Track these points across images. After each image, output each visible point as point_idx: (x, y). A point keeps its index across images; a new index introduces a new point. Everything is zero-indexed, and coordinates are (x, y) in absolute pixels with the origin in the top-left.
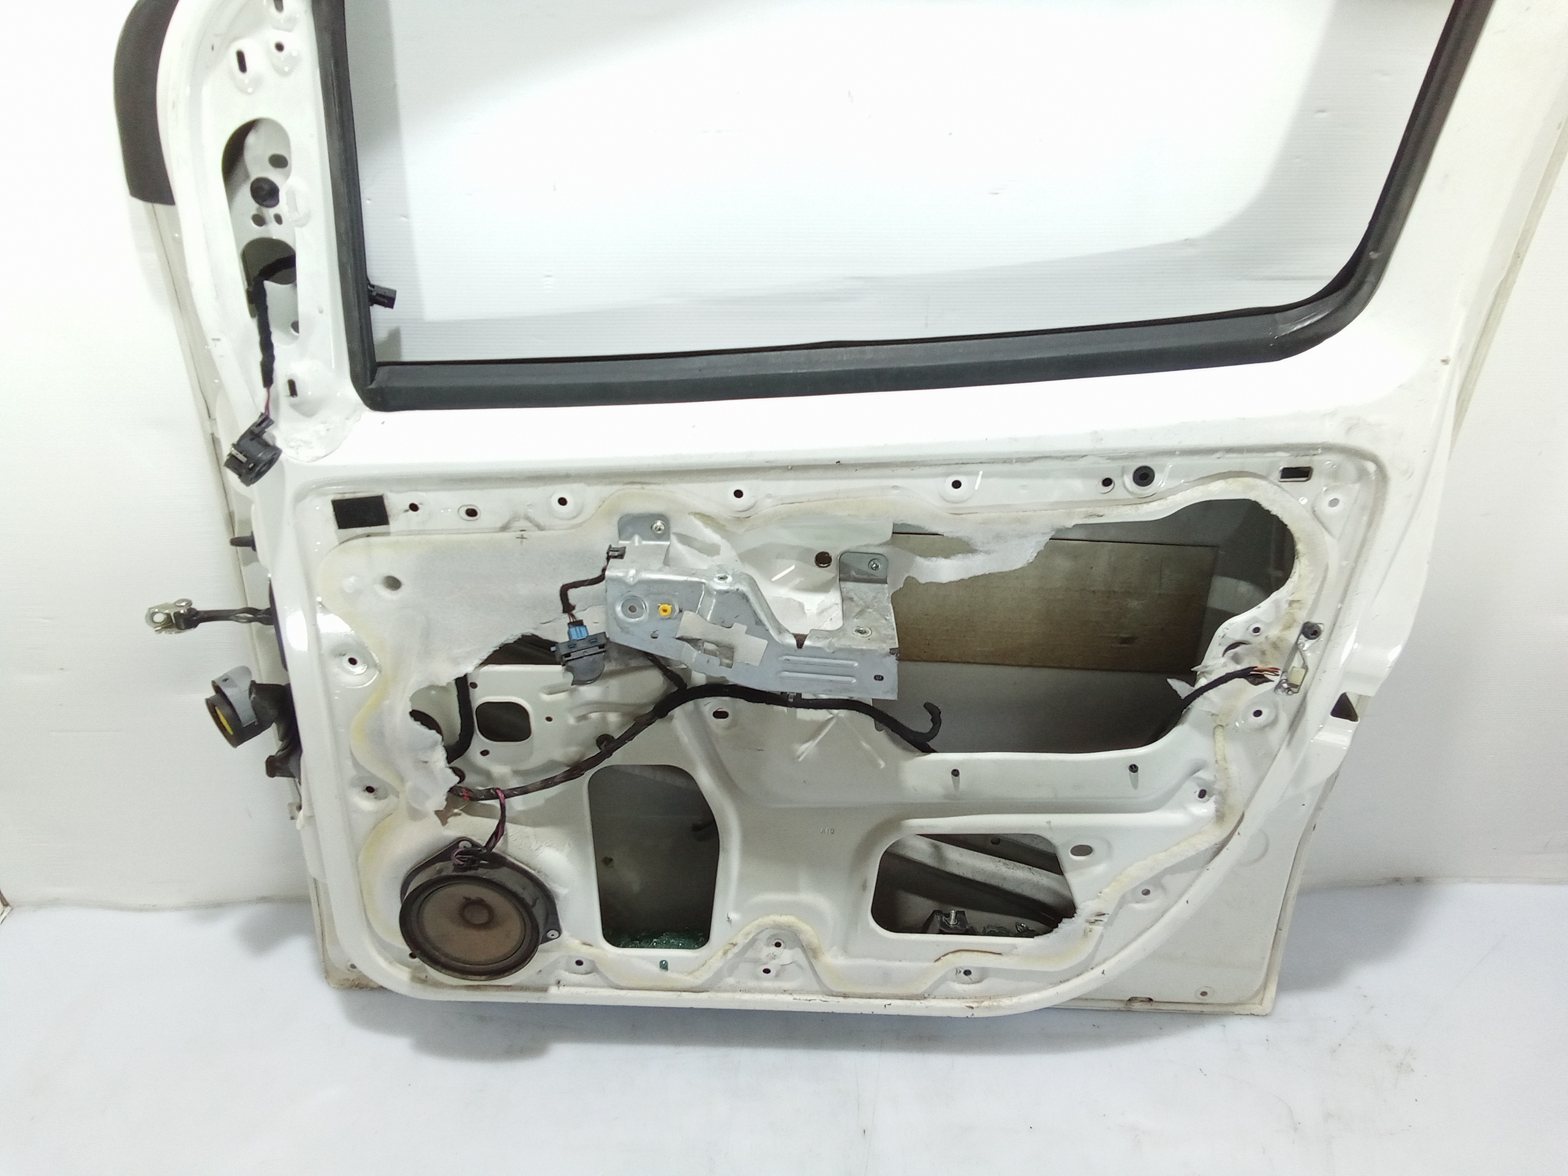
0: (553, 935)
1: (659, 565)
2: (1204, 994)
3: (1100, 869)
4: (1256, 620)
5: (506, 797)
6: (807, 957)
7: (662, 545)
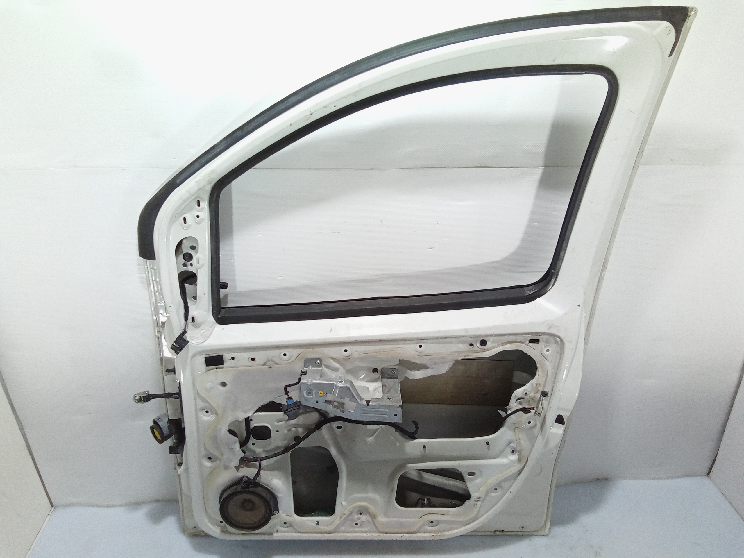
0: (276, 513)
1: (318, 377)
2: (523, 527)
3: (478, 481)
4: (525, 390)
5: (261, 460)
6: (372, 519)
7: (319, 369)
